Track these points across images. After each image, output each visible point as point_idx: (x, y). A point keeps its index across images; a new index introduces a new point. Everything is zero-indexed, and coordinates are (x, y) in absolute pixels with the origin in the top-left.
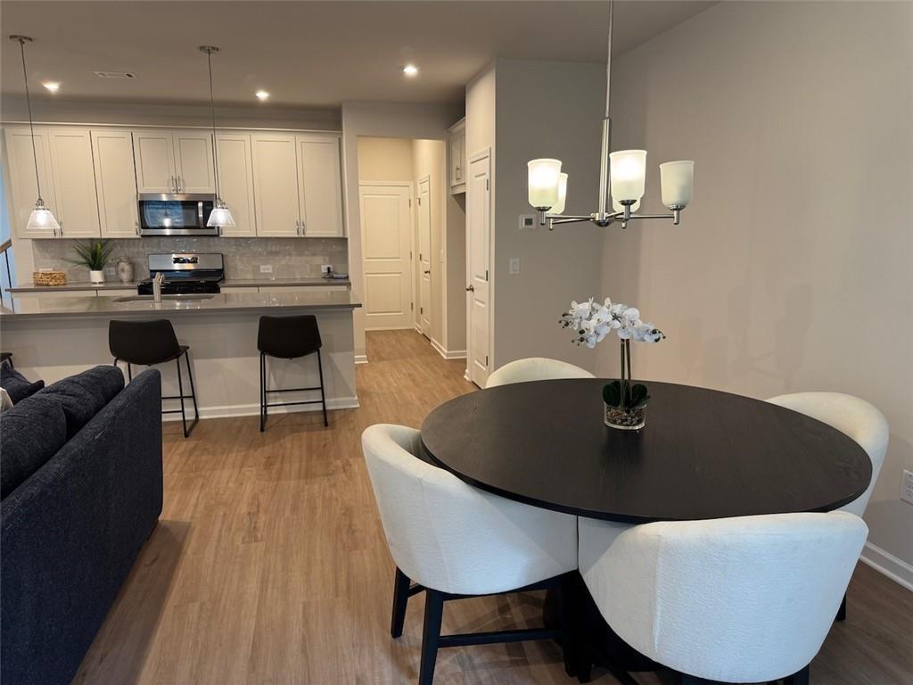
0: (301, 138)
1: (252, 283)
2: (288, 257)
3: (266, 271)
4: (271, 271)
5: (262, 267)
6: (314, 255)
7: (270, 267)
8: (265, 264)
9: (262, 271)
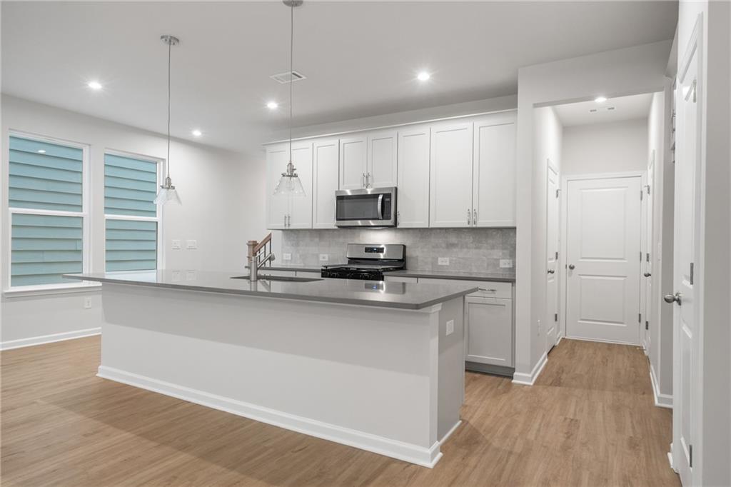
0: (479, 123)
1: (430, 274)
2: (465, 250)
3: (444, 264)
4: (448, 264)
5: (439, 259)
6: (493, 247)
7: (447, 259)
8: (443, 257)
9: (440, 263)
